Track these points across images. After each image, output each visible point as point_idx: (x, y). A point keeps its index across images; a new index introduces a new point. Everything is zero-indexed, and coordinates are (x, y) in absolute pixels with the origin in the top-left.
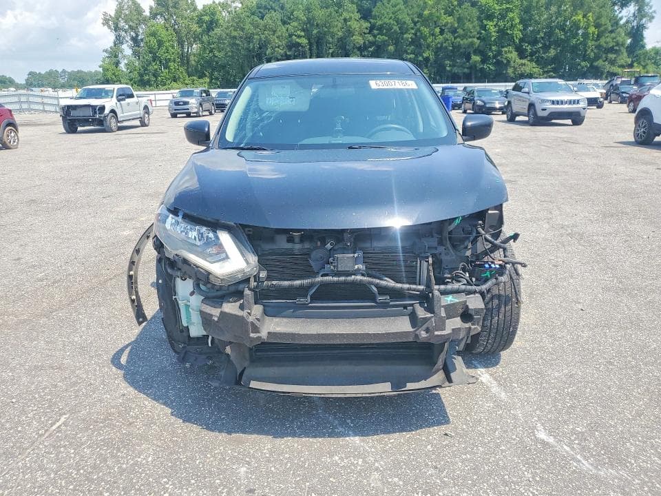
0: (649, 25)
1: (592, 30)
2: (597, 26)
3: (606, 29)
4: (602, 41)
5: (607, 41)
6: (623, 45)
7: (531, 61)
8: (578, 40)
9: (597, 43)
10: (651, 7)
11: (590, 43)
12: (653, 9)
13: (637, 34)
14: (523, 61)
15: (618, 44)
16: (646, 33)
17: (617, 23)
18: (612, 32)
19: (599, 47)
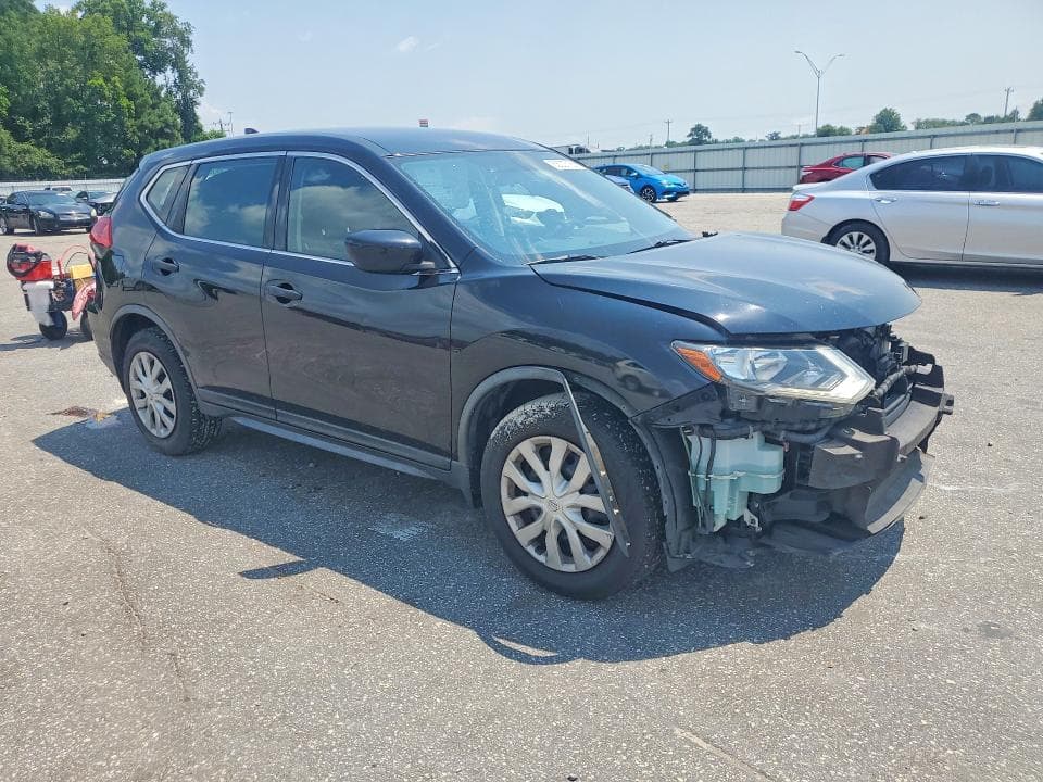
0: (199, 99)
1: (124, 102)
2: (131, 97)
3: (146, 102)
4: (145, 119)
5: (151, 119)
6: (175, 126)
7: (39, 145)
8: (109, 116)
9: (138, 122)
10: (196, 76)
11: (129, 123)
12: (200, 78)
13: (186, 110)
14: (26, 146)
15: (168, 126)
16: (198, 111)
17: (156, 95)
18: (154, 107)
19: (142, 128)
